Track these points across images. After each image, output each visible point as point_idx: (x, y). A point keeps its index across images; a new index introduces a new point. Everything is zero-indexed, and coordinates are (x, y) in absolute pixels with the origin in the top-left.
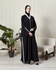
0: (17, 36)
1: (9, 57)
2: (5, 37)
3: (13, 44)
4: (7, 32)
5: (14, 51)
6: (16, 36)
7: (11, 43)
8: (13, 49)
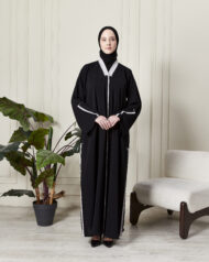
0: (70, 140)
1: (36, 223)
2: (22, 145)
3: (52, 173)
4: (28, 124)
5: (55, 202)
6: (64, 143)
7: (43, 169)
8: (51, 191)
